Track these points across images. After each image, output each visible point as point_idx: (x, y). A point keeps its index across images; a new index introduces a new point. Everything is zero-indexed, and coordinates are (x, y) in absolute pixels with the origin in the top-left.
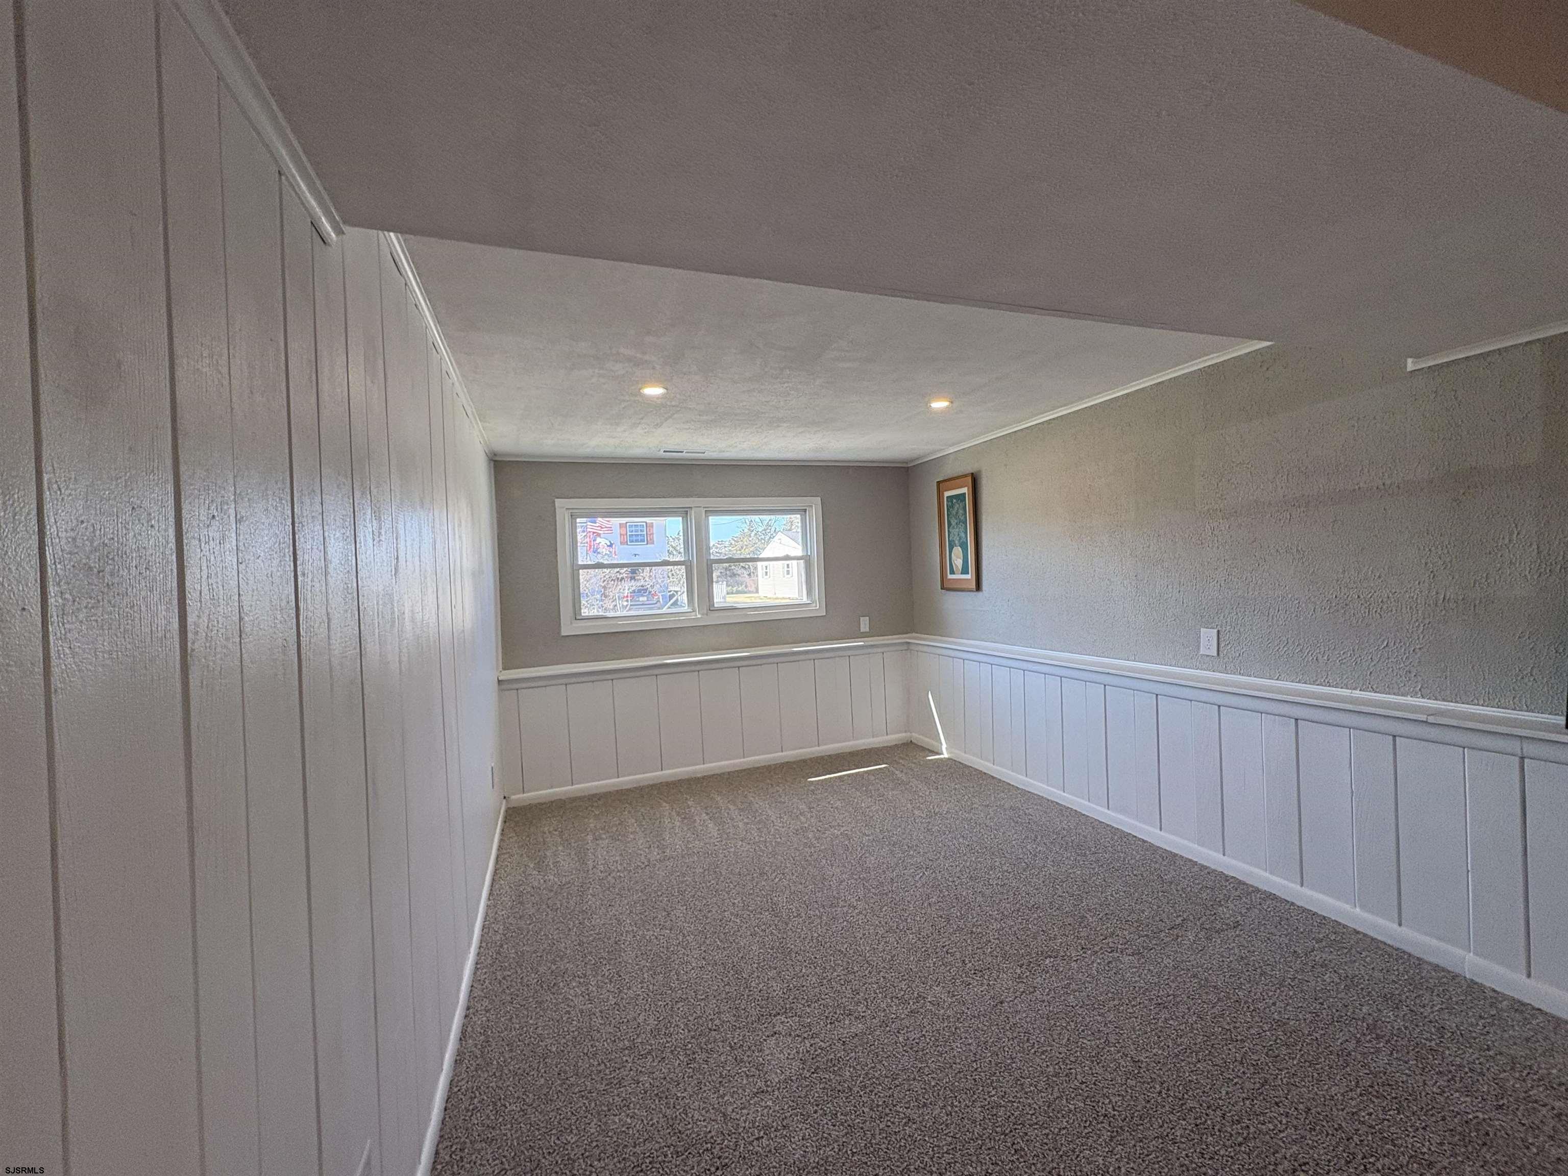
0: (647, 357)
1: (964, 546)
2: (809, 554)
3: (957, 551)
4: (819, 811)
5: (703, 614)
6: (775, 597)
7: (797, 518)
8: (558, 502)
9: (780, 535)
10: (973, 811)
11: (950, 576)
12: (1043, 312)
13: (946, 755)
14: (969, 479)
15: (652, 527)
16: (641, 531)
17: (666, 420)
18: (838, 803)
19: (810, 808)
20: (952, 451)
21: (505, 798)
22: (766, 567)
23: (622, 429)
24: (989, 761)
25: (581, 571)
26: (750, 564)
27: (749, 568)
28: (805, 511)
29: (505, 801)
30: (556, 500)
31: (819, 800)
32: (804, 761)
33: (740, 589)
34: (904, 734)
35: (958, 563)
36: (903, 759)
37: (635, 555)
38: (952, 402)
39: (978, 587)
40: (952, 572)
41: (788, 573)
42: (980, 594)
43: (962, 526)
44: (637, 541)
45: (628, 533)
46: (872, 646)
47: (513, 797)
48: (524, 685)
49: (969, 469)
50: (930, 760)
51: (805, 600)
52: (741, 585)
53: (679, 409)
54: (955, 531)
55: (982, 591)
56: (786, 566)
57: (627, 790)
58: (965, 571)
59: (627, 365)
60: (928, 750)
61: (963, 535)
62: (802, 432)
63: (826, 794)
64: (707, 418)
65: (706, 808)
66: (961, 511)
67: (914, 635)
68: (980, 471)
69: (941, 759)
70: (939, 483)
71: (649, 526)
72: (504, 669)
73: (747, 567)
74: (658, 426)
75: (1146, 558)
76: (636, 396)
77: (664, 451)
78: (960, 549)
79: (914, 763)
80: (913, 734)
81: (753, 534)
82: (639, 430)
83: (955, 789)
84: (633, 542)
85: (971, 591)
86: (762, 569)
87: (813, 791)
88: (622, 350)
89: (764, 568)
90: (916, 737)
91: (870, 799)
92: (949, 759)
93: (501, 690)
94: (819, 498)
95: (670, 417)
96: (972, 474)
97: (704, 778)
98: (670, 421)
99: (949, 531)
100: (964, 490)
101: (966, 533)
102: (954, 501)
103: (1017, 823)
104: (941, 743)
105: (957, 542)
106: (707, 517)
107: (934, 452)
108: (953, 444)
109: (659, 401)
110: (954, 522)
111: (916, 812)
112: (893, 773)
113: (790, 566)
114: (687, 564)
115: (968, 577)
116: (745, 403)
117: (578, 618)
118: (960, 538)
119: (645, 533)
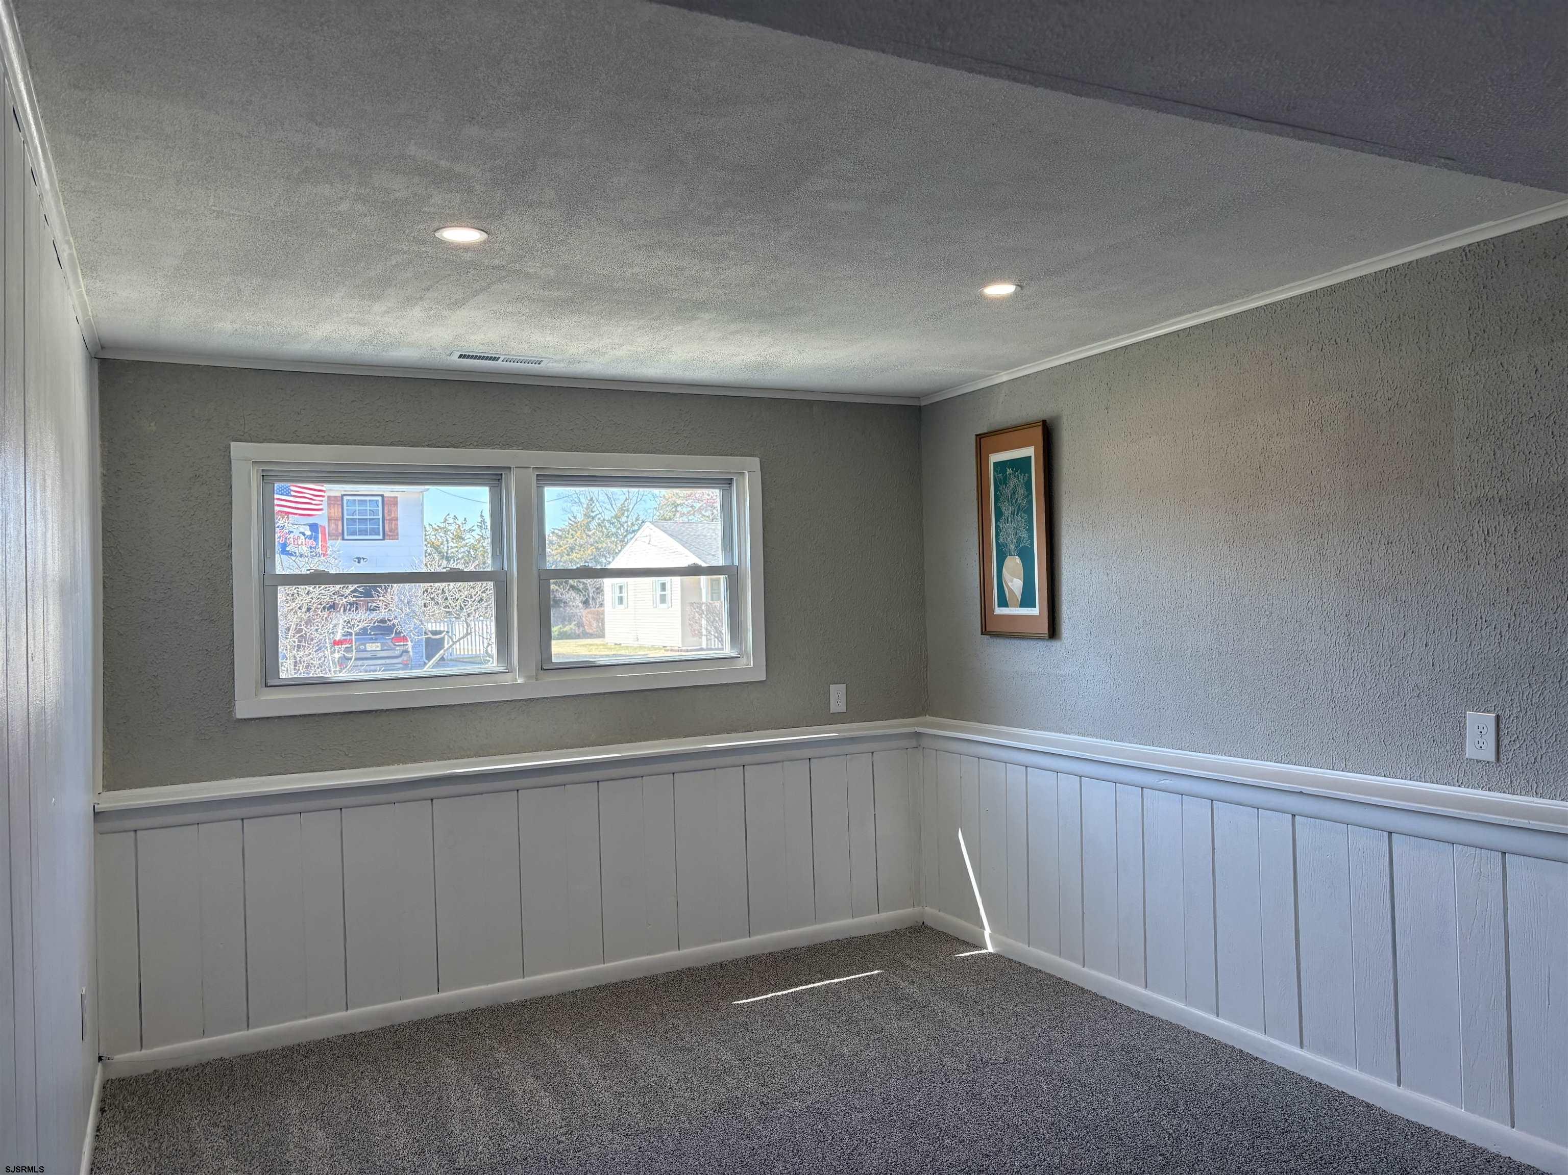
0: (459, 168)
1: (1026, 555)
2: (736, 563)
3: (1013, 563)
4: (761, 1065)
5: (528, 677)
6: (636, 644)
7: (714, 494)
8: (238, 449)
9: (648, 528)
10: (1053, 1056)
11: (999, 611)
12: (1256, 123)
13: (991, 949)
14: (1038, 432)
15: (396, 504)
16: (373, 512)
17: (476, 294)
18: (797, 1048)
19: (742, 1060)
20: (1005, 379)
21: (100, 1059)
22: (621, 588)
23: (384, 308)
24: (1072, 958)
25: (279, 588)
26: (588, 581)
27: (586, 589)
28: (729, 482)
29: (100, 1066)
30: (233, 444)
31: (759, 1043)
32: (722, 966)
33: (567, 628)
34: (910, 910)
35: (1015, 584)
36: (911, 957)
37: (359, 560)
38: (1021, 287)
39: (1053, 632)
40: (1003, 603)
41: (663, 599)
42: (1055, 645)
43: (1021, 518)
44: (363, 532)
45: (346, 517)
46: (853, 740)
47: (119, 1057)
48: (148, 822)
49: (1036, 410)
50: (963, 959)
51: (727, 650)
52: (570, 621)
53: (504, 273)
54: (1009, 527)
55: (1061, 640)
56: (659, 588)
57: (366, 1034)
58: (1027, 600)
59: (416, 180)
60: (958, 940)
61: (1024, 535)
62: (737, 332)
63: (771, 1031)
64: (556, 294)
65: (533, 1065)
66: (1021, 491)
67: (928, 718)
68: (1057, 419)
69: (984, 957)
70: (979, 437)
71: (389, 504)
72: (108, 787)
73: (581, 586)
74: (457, 304)
75: (1366, 584)
76: (424, 242)
77: (461, 356)
78: (1018, 560)
79: (935, 966)
80: (928, 909)
81: (593, 525)
82: (417, 312)
83: (1016, 1014)
84: (354, 533)
85: (1039, 638)
86: (613, 592)
87: (745, 1026)
88: (412, 150)
89: (618, 590)
90: (933, 914)
91: (857, 1038)
92: (996, 957)
93: (99, 833)
94: (757, 460)
95: (483, 290)
96: (1044, 422)
97: (523, 1004)
98: (481, 297)
99: (997, 527)
100: (1029, 452)
101: (1030, 530)
102: (1009, 471)
103: (1137, 1076)
104: (982, 927)
105: (1012, 547)
106: (540, 488)
107: (973, 379)
108: (1006, 368)
109: (468, 256)
110: (1007, 510)
111: (948, 1061)
112: (898, 988)
113: (668, 586)
114: (499, 579)
115: (1035, 611)
116: (636, 270)
117: (270, 682)
118: (1019, 540)
119: (380, 517)
